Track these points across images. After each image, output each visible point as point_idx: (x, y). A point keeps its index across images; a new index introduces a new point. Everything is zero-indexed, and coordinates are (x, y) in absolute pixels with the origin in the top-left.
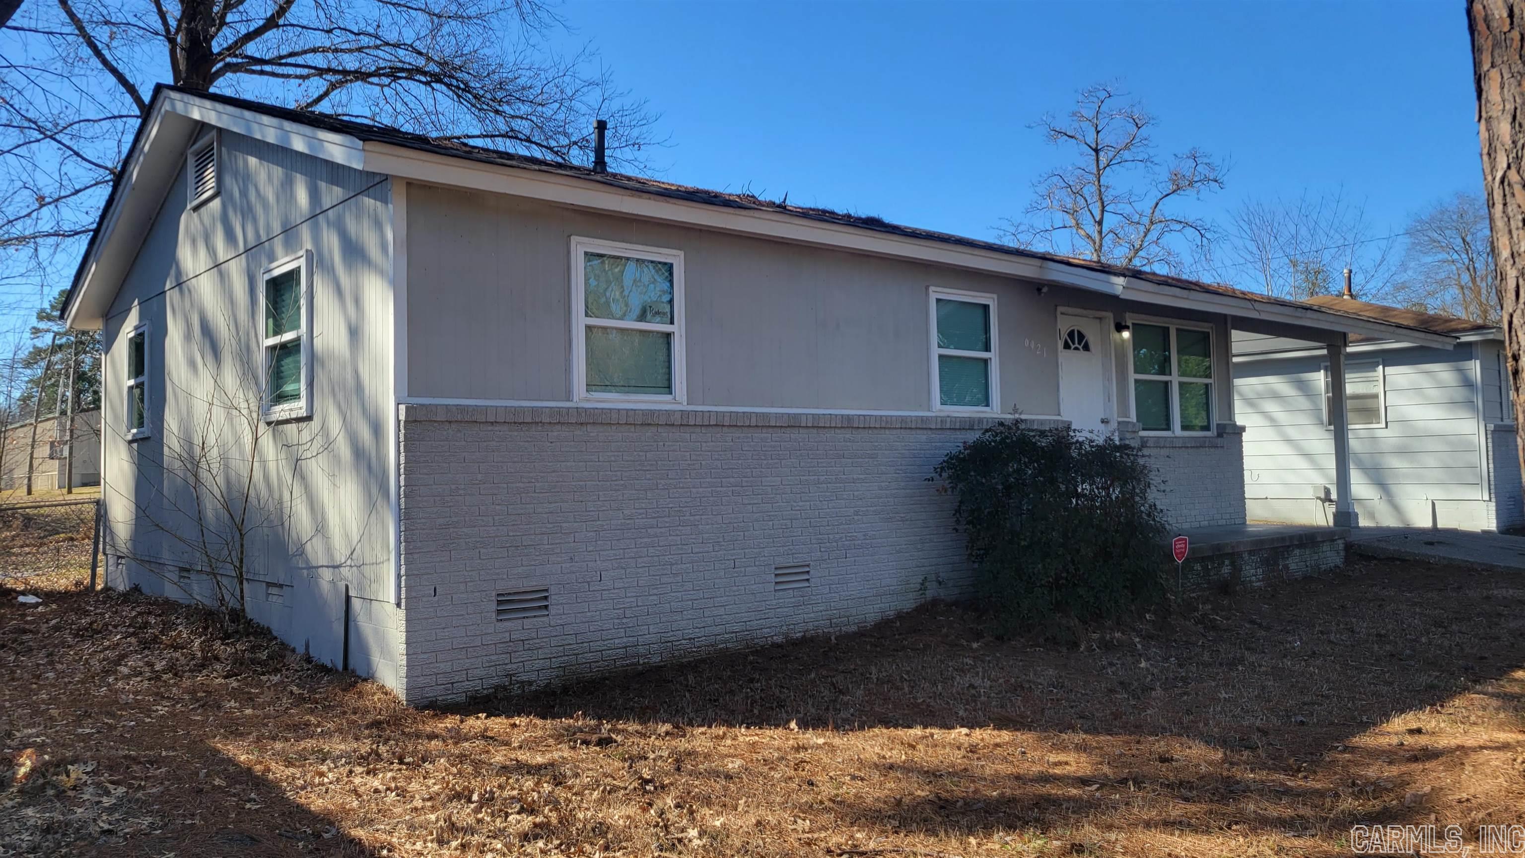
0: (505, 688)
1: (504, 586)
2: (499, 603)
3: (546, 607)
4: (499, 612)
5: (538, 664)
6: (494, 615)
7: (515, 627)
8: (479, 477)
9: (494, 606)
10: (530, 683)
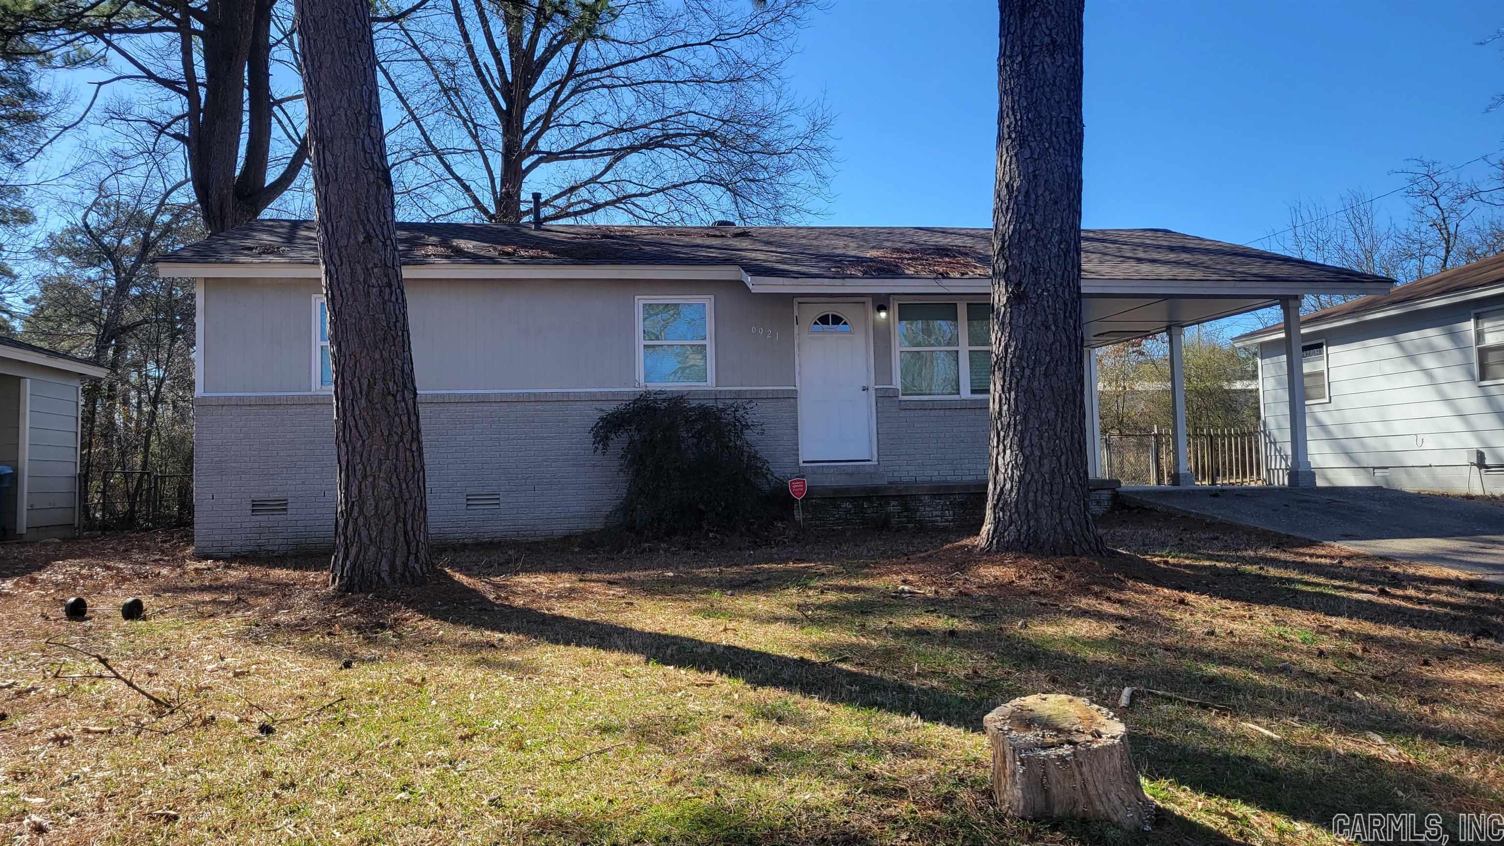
0: (256, 552)
1: (254, 496)
2: (253, 505)
3: (285, 510)
4: (253, 511)
5: (279, 541)
6: (250, 512)
7: (262, 519)
8: (242, 435)
9: (250, 507)
10: (273, 552)
